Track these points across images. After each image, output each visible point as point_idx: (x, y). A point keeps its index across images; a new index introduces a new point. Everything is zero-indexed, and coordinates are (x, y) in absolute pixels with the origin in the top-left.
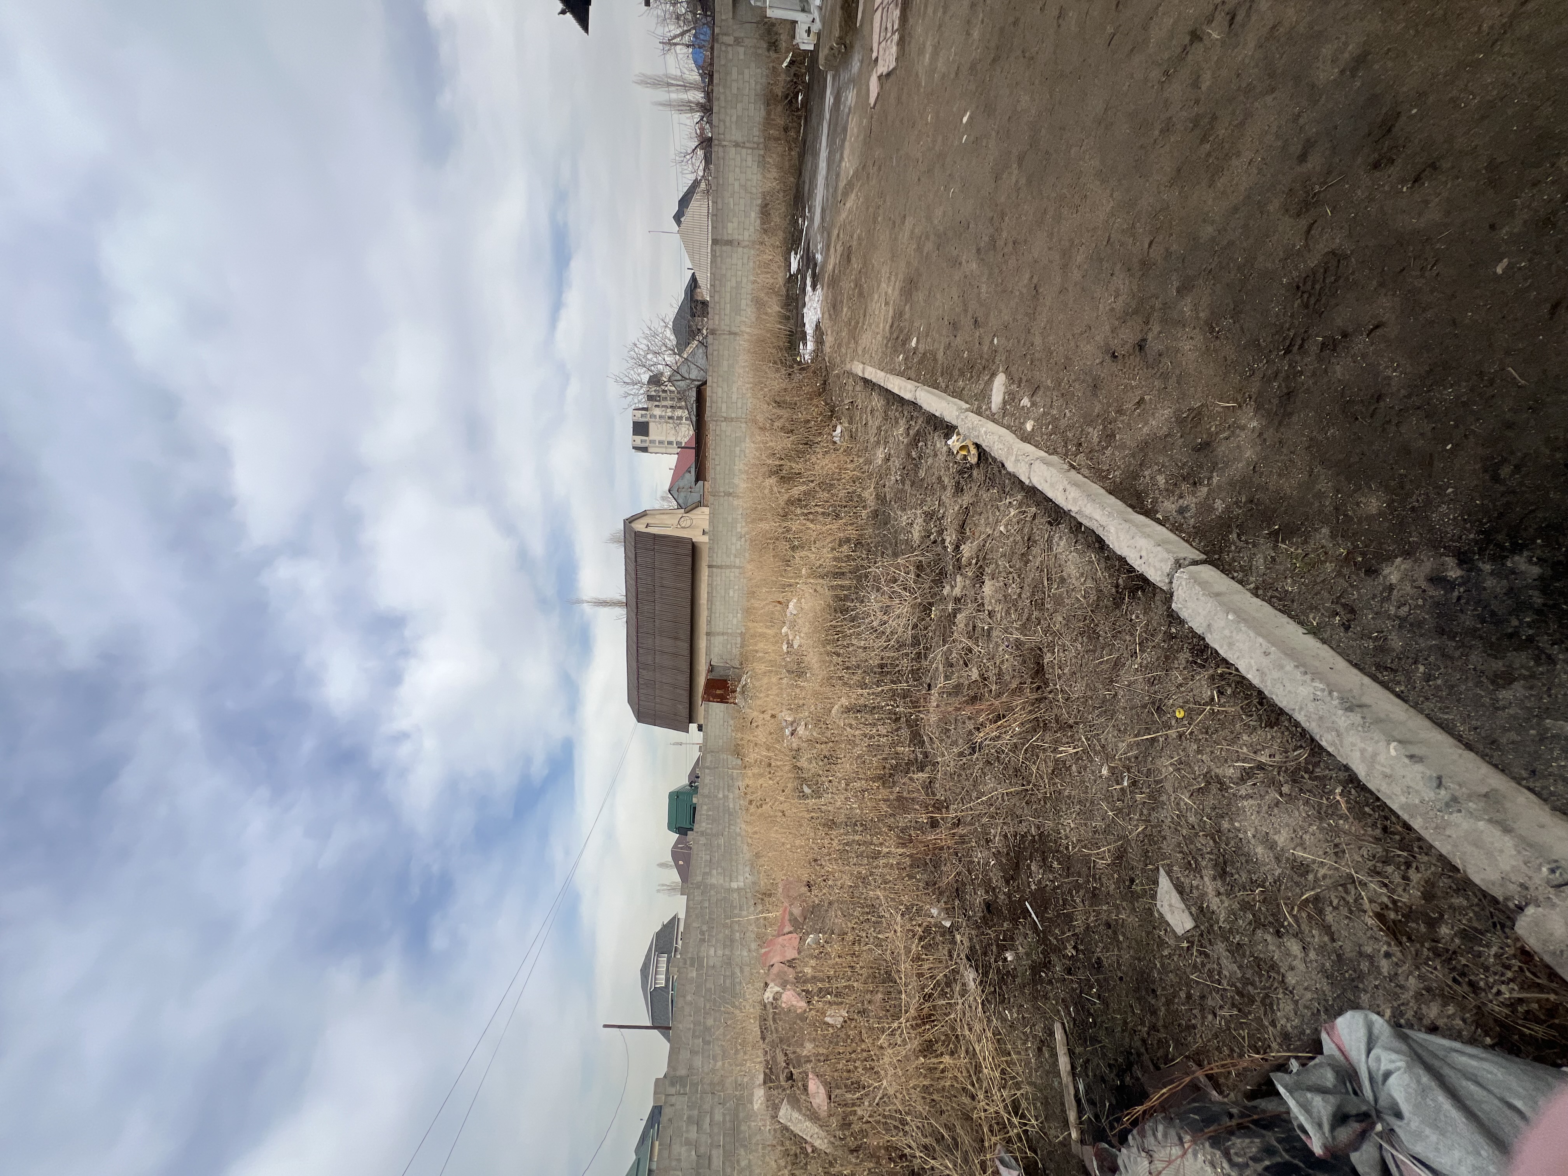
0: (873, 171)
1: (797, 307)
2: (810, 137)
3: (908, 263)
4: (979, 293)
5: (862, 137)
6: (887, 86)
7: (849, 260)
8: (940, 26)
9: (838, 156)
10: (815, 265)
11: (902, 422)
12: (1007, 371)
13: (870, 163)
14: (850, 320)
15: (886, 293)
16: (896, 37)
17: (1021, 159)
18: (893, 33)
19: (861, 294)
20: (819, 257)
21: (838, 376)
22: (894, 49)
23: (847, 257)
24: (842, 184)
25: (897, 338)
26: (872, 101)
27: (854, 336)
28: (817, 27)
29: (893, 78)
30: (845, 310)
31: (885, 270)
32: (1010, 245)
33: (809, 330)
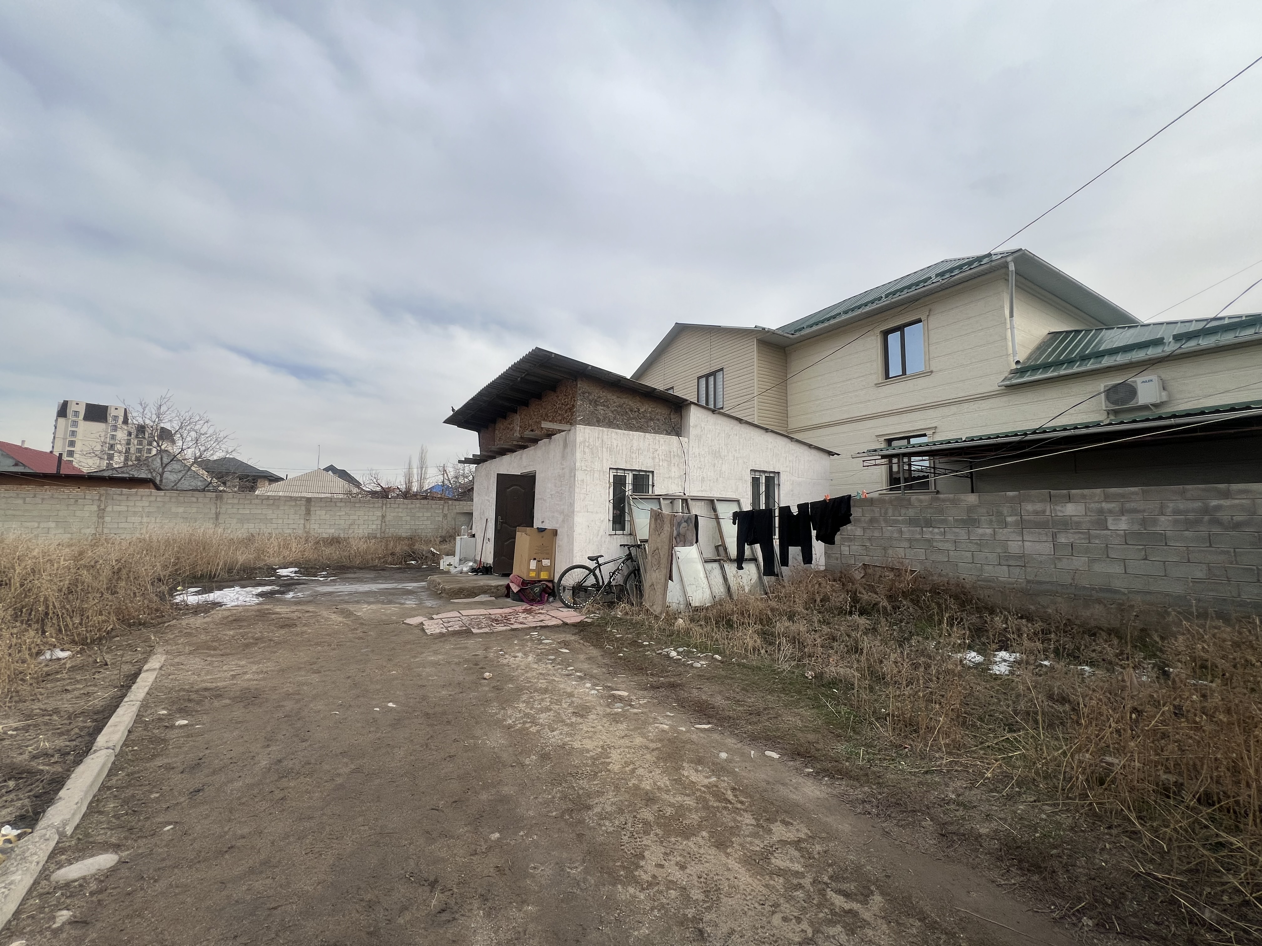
1: (242, 579)
3: (274, 689)
5: (384, 617)
6: (417, 631)
7: (282, 627)
8: (449, 663)
10: (283, 593)
12: (122, 862)
14: (219, 640)
15: (245, 673)
16: (444, 630)
18: (447, 628)
19: (247, 646)
20: (290, 595)
22: (438, 631)
23: (287, 624)
24: (351, 607)
25: (190, 700)
26: (408, 621)
27: (199, 649)
28: (453, 570)
29: (421, 633)
30: (231, 633)
31: (270, 666)
33: (212, 596)
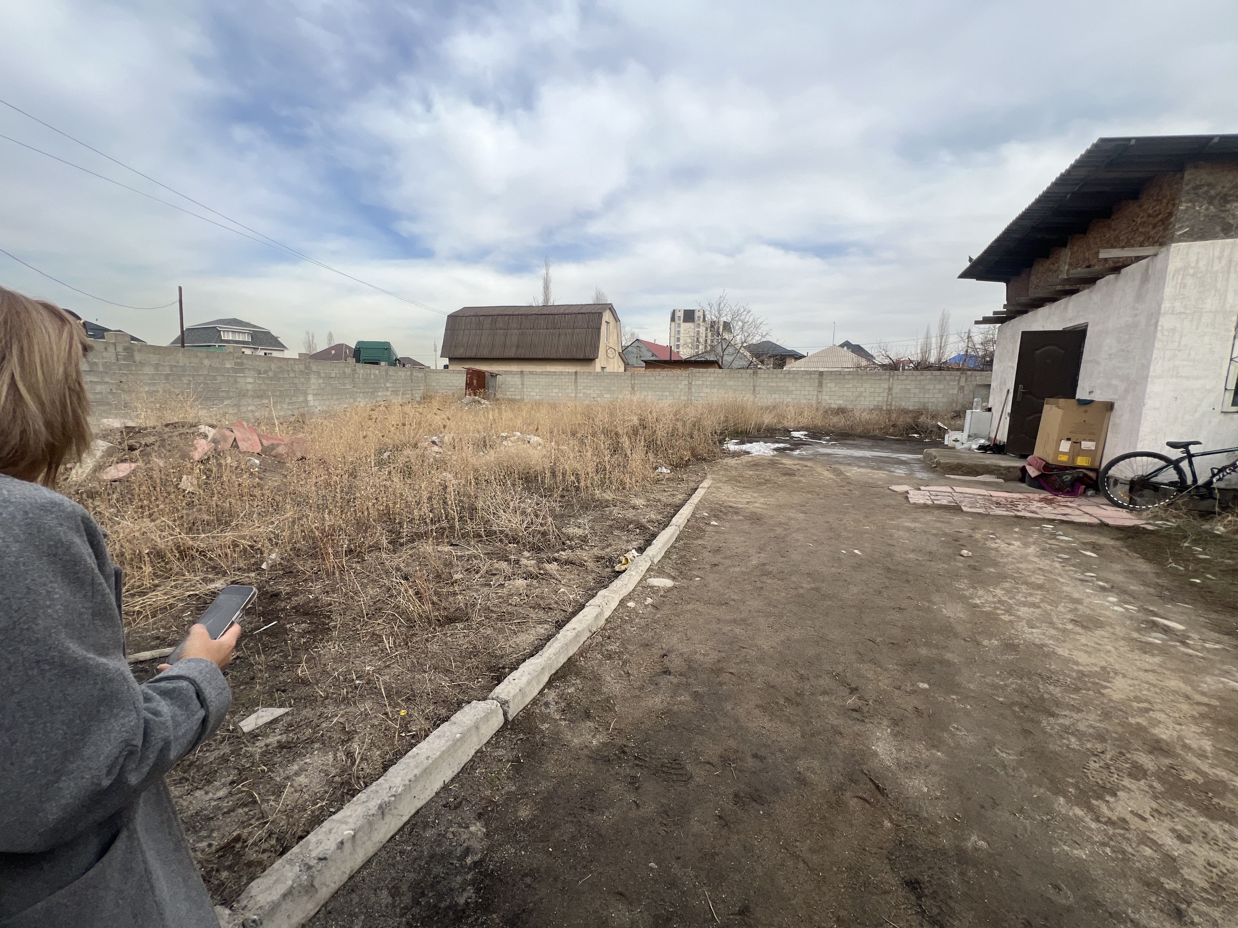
0: (845, 490)
1: (766, 437)
2: (885, 443)
3: (772, 517)
4: (734, 566)
5: (871, 481)
6: (900, 498)
7: (785, 475)
8: (925, 532)
9: (863, 464)
10: (792, 450)
11: (659, 517)
12: (675, 587)
13: (851, 487)
14: (743, 477)
15: (756, 502)
16: (929, 502)
17: (817, 589)
18: (933, 501)
19: (759, 484)
20: (797, 452)
21: (704, 469)
22: (922, 501)
23: (789, 473)
24: (842, 468)
25: (721, 511)
26: (894, 487)
27: (731, 480)
28: (958, 446)
29: (904, 501)
30: (751, 473)
31: (772, 501)
32: (760, 586)
33: (747, 447)
